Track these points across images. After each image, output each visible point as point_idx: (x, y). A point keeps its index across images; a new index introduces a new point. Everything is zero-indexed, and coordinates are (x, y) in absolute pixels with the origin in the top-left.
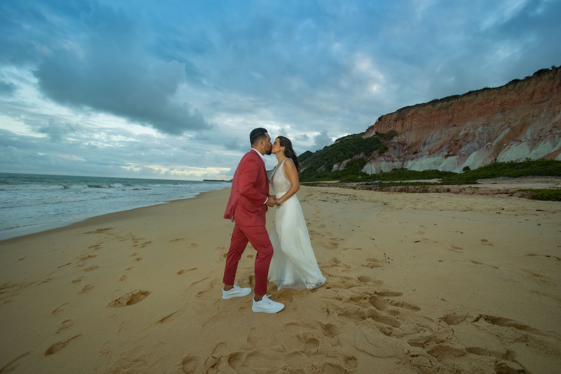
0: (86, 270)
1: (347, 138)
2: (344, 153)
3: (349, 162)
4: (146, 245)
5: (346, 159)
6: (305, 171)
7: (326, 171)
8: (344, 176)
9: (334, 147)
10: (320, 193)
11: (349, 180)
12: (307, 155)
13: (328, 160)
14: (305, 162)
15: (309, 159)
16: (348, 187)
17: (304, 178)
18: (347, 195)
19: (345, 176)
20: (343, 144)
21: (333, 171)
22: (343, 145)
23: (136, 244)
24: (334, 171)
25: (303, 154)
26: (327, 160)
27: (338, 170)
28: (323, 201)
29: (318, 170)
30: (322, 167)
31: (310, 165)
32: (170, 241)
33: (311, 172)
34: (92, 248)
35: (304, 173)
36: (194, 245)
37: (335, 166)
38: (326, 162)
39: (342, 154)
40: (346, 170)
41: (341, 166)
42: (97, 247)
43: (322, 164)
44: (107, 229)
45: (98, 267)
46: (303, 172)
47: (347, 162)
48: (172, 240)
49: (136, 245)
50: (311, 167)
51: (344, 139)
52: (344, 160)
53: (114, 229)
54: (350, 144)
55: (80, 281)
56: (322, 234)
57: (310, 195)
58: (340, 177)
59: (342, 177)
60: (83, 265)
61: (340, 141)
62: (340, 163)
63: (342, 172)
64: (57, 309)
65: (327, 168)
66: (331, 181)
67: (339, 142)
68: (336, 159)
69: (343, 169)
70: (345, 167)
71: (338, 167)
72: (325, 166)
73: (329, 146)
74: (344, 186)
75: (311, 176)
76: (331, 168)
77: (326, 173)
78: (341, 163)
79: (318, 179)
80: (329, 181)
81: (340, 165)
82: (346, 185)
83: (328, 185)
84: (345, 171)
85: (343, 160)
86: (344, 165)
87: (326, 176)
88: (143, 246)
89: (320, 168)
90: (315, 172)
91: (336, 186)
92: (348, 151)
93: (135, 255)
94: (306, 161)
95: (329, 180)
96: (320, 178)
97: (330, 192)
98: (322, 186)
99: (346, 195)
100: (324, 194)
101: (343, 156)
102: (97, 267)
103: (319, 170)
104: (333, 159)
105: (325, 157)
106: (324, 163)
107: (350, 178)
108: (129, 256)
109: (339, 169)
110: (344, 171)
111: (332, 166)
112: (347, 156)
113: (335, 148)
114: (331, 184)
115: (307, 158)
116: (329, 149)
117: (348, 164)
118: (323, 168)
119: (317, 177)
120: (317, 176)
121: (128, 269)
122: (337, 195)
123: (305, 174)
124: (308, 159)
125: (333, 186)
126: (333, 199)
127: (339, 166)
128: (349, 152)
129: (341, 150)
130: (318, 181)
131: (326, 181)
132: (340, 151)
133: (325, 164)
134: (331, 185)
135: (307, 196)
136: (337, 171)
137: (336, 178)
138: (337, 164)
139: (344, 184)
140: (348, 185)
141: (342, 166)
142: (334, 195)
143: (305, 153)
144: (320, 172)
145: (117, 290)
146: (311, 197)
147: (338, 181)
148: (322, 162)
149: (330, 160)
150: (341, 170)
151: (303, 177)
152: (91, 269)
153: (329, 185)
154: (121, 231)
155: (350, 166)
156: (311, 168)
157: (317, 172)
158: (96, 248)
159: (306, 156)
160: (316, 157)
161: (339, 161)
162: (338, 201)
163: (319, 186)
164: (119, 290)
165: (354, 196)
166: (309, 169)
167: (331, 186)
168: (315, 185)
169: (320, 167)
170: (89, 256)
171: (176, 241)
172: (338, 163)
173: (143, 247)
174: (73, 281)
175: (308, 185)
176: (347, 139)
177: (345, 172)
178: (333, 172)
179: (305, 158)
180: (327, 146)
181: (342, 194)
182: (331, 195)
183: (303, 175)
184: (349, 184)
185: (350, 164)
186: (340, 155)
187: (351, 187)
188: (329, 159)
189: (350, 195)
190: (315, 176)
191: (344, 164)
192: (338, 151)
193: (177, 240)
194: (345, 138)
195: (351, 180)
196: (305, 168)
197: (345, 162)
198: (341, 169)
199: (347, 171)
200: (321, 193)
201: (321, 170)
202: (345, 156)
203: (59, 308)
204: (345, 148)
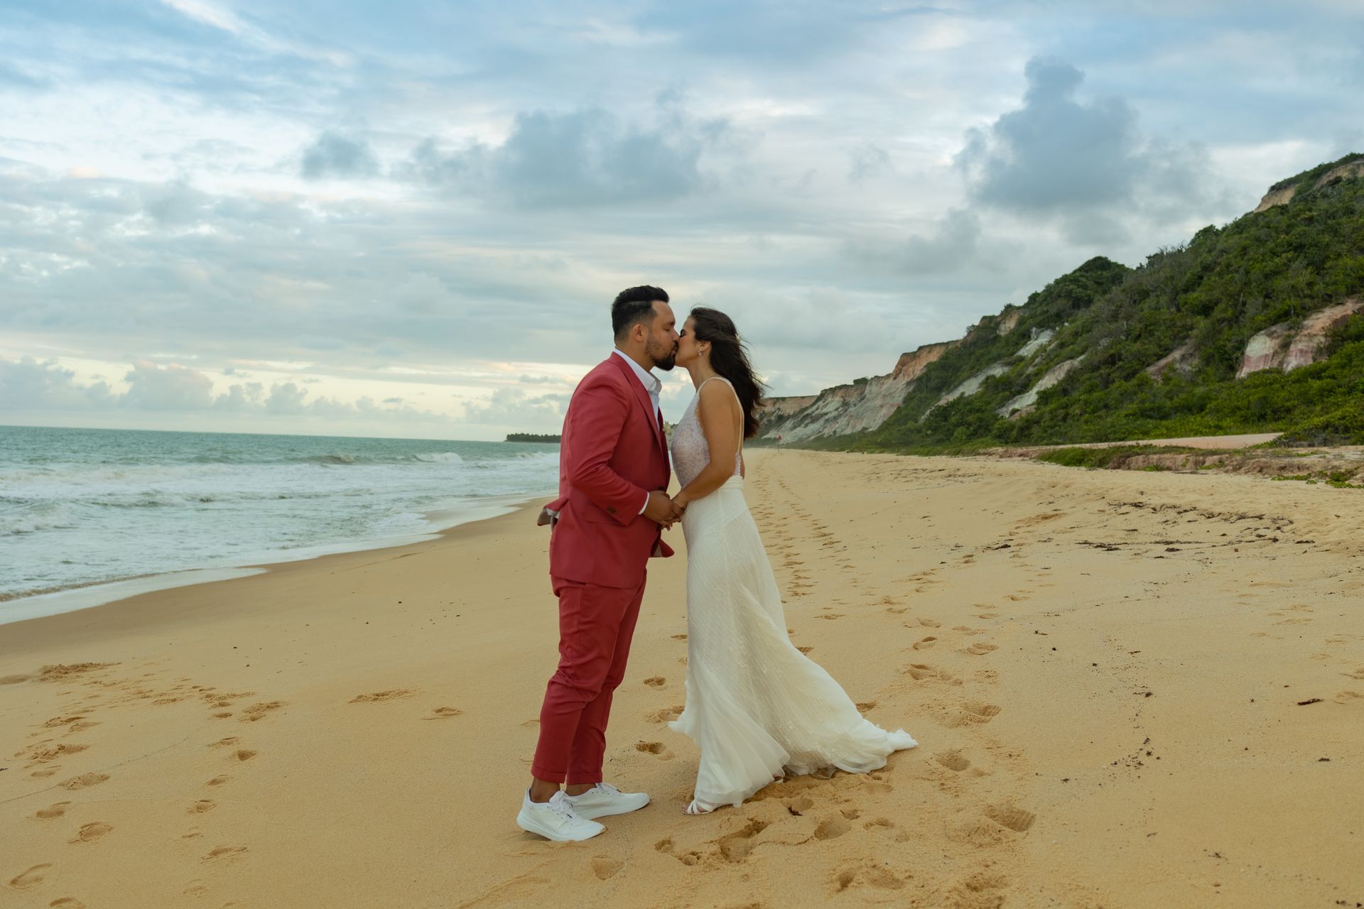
0: (71, 785)
1: (1344, 173)
2: (1319, 267)
3: (1344, 318)
4: (263, 713)
5: (1329, 300)
6: (1072, 378)
7: (1200, 380)
8: (1310, 402)
9: (1253, 230)
10: (1101, 505)
11: (1336, 430)
12: (1090, 283)
13: (1217, 313)
14: (1079, 323)
15: (1100, 305)
16: (1304, 473)
17: (1069, 421)
18: (1242, 517)
19: (1318, 408)
20: (1308, 214)
21: (1243, 373)
22: (1311, 220)
23: (224, 710)
24: (1251, 375)
25: (1065, 278)
26: (1206, 310)
27: (1279, 371)
28: (1101, 546)
29: (1151, 369)
30: (1177, 354)
31: (1104, 342)
32: (355, 701)
33: (1107, 383)
34: (55, 725)
35: (1065, 392)
36: (447, 712)
37: (1259, 349)
38: (1202, 323)
39: (1301, 275)
40: (1323, 370)
41: (1292, 347)
42: (74, 721)
43: (1179, 337)
44: (82, 668)
45: (107, 778)
46: (1060, 383)
47: (1335, 322)
48: (360, 697)
49: (226, 715)
50: (1112, 356)
51: (1325, 179)
52: (1317, 309)
53: (110, 668)
54: (1352, 212)
55: (61, 813)
56: (955, 678)
57: (1045, 518)
58: (1288, 411)
59: (1297, 412)
60: (51, 774)
61: (1299, 193)
62: (1290, 328)
63: (1298, 381)
64: (19, 877)
65: (1208, 360)
66: (1226, 434)
67: (1293, 200)
68: (1266, 306)
69: (1310, 362)
70: (1319, 351)
71: (1275, 354)
72: (1197, 348)
73: (1224, 229)
74: (1283, 468)
75: (1106, 406)
76: (1230, 359)
77: (1200, 390)
78: (1297, 327)
79: (1150, 423)
80: (1214, 434)
81: (1289, 336)
82: (1296, 460)
83: (1191, 459)
84: (1320, 378)
85: (1305, 312)
86: (1311, 336)
87: (1199, 407)
88: (254, 714)
89: (1163, 362)
90: (1134, 381)
91: (1237, 469)
92: (1339, 255)
93: (228, 744)
94: (1083, 316)
95: (1218, 430)
96: (1165, 417)
97: (1156, 501)
98: (1158, 468)
99: (1235, 518)
100: (1124, 509)
101: (1310, 285)
102: (104, 778)
103: (1159, 370)
104: (1244, 304)
105: (1198, 296)
106: (1192, 328)
107: (1343, 418)
108: (209, 746)
109: (1281, 363)
110: (1316, 374)
111: (1241, 345)
112: (1335, 283)
113: (1258, 239)
114: (1213, 453)
115: (1089, 302)
116: (1219, 247)
117: (1339, 336)
118: (1183, 358)
119: (1144, 414)
120: (1147, 405)
121: (214, 782)
122: (1190, 516)
123: (1075, 395)
124: (1093, 308)
125: (1221, 464)
126: (1158, 539)
127: (1285, 346)
128: (1348, 261)
129: (1299, 248)
130: (1146, 434)
131: (1197, 433)
132: (1290, 255)
133: (1195, 332)
134: (1210, 460)
135: (1030, 521)
136: (1271, 378)
137: (1262, 417)
138: (1270, 335)
139: (1289, 456)
140: (1306, 461)
141: (1300, 346)
142: (1172, 514)
143: (1080, 269)
144: (1167, 380)
145: (190, 836)
146: (1045, 528)
147: (1270, 437)
148: (1179, 324)
149: (1225, 310)
150: (1298, 368)
151: (1062, 412)
152: (87, 781)
153: (1199, 461)
154: (146, 675)
155: (1349, 347)
156: (1112, 360)
157: (1143, 384)
158: (73, 724)
159: (1085, 287)
160: (1145, 294)
161: (1284, 316)
162: (1173, 550)
163: (1138, 469)
164: (197, 834)
165: (1274, 521)
166: (1098, 368)
167: (1209, 468)
168: (1120, 460)
169: (1167, 351)
170: (62, 748)
171: (375, 699)
172: (1274, 328)
173: (253, 719)
174: (40, 814)
175: (1078, 460)
176: (1338, 180)
177: (1316, 384)
178: (1242, 381)
179: (1080, 303)
180: (1212, 227)
181: (1216, 510)
182: (1159, 517)
183: (1064, 400)
184: (1313, 457)
185: (1353, 330)
186: (1291, 282)
187: (1322, 475)
188: (1222, 306)
189: (1260, 517)
190: (1131, 407)
191: (1313, 331)
192: (1274, 254)
193: (378, 697)
194: (1330, 176)
195: (1346, 430)
196: (1076, 362)
197: (1320, 322)
198: (1293, 362)
199: (1333, 377)
200: (1107, 508)
201: (1174, 370)
202: (1319, 287)
203: (23, 875)
204: (1327, 238)
